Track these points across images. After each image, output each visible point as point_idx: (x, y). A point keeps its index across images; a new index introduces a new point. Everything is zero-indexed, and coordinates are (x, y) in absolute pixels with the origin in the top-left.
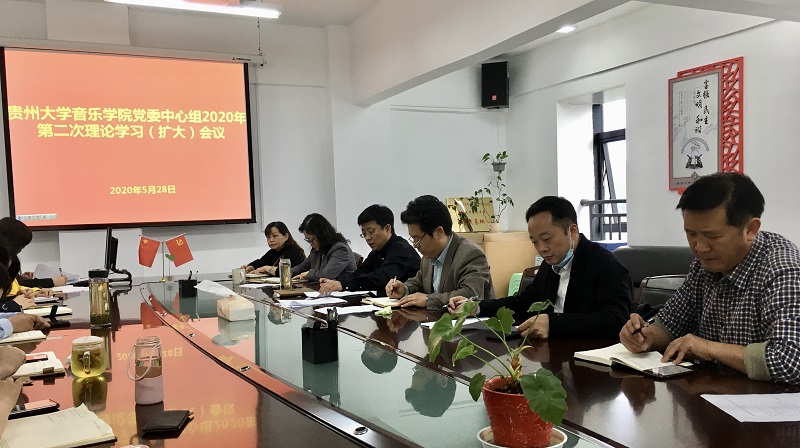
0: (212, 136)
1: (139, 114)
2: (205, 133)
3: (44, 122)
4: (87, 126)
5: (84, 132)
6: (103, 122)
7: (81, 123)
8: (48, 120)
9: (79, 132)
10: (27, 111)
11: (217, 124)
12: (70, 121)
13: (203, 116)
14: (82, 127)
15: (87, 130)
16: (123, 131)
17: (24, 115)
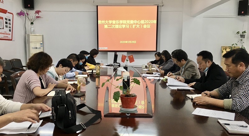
0: (147, 27)
1: (128, 21)
2: (145, 26)
3: (106, 24)
4: (115, 25)
5: (115, 27)
6: (119, 24)
7: (114, 24)
8: (107, 24)
9: (113, 27)
10: (102, 22)
11: (148, 24)
12: (112, 24)
13: (145, 21)
14: (114, 25)
15: (115, 26)
16: (124, 26)
17: (101, 23)
